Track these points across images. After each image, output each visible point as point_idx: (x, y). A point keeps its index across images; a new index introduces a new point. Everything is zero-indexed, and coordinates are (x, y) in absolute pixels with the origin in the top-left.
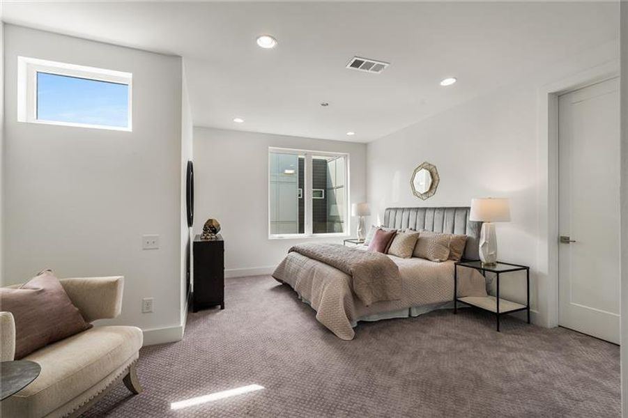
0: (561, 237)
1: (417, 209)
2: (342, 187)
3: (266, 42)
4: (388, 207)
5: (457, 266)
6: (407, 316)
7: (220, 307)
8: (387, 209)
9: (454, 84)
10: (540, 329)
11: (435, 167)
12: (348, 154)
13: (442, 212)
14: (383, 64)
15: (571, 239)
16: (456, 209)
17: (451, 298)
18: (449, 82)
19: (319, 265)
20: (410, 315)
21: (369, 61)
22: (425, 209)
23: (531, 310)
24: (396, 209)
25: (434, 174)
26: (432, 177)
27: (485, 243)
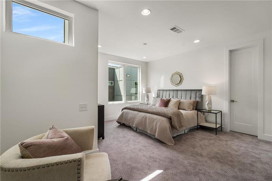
0: (232, 100)
1: (174, 90)
2: (122, 80)
3: (146, 12)
4: (158, 89)
5: (198, 112)
6: (184, 133)
7: (101, 138)
8: (158, 90)
9: (199, 42)
10: (226, 133)
11: (182, 74)
12: (140, 66)
13: (185, 92)
14: (182, 30)
15: (235, 101)
16: (192, 90)
17: (197, 125)
18: (197, 41)
19: (148, 115)
20: (185, 133)
21: (179, 28)
22: (177, 90)
23: (222, 126)
24: (163, 90)
25: (181, 77)
26: (181, 78)
27: (208, 103)
